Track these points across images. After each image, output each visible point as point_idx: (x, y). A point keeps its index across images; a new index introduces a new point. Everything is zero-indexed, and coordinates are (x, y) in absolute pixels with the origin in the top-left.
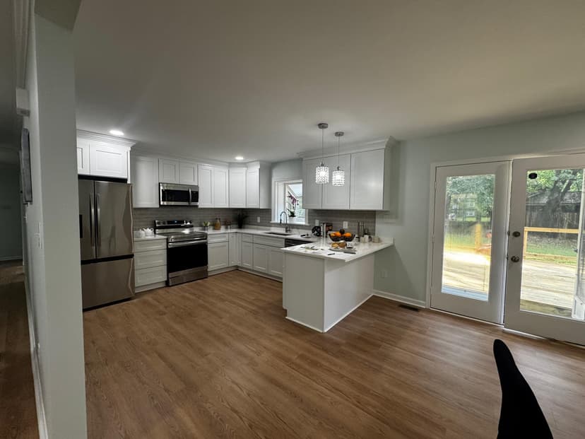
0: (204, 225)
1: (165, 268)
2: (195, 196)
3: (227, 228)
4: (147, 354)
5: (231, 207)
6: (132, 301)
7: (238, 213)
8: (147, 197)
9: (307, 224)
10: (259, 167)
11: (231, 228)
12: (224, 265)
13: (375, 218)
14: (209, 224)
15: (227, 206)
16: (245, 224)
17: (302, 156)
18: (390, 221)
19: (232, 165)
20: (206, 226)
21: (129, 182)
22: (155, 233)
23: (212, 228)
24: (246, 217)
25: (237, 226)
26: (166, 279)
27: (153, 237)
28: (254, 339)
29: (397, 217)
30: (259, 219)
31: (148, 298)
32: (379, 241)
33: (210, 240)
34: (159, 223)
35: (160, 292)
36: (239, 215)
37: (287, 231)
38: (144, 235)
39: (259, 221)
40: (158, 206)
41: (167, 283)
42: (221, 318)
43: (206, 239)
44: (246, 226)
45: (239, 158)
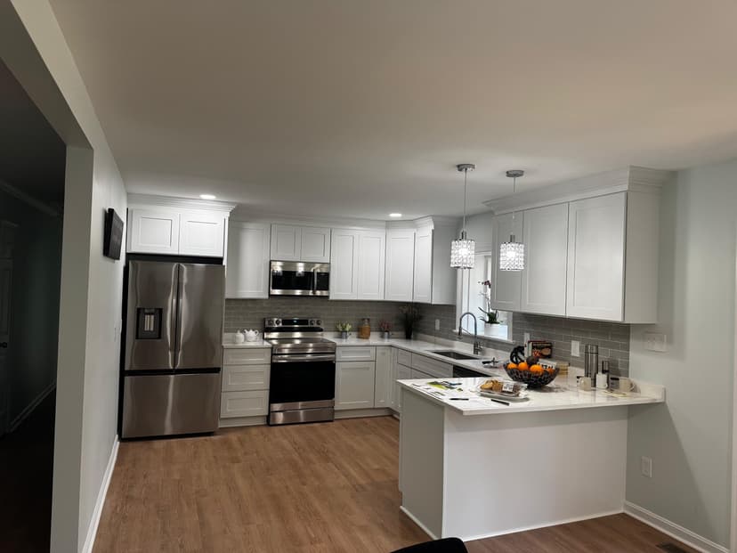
0: (340, 328)
1: (266, 395)
2: (324, 281)
3: (382, 337)
4: (188, 504)
5: (387, 299)
6: (212, 437)
7: (406, 310)
8: (251, 283)
9: (511, 341)
10: (432, 227)
11: (389, 338)
12: (365, 403)
13: (628, 338)
14: (348, 327)
15: (381, 299)
16: (418, 331)
17: (492, 208)
18: (657, 347)
19: (390, 224)
20: (344, 331)
21: (225, 263)
22: (263, 338)
23: (354, 334)
24: (421, 317)
25: (402, 334)
26: (267, 414)
27: (258, 344)
28: (324, 523)
29: (670, 341)
30: (438, 322)
31: (233, 437)
32: (633, 389)
33: (341, 356)
34: (278, 323)
35: (254, 431)
36: (406, 315)
37: (476, 351)
38: (243, 340)
39: (437, 327)
40: (267, 297)
41: (269, 420)
42: (304, 484)
43: (334, 353)
44: (421, 335)
45: (395, 215)
